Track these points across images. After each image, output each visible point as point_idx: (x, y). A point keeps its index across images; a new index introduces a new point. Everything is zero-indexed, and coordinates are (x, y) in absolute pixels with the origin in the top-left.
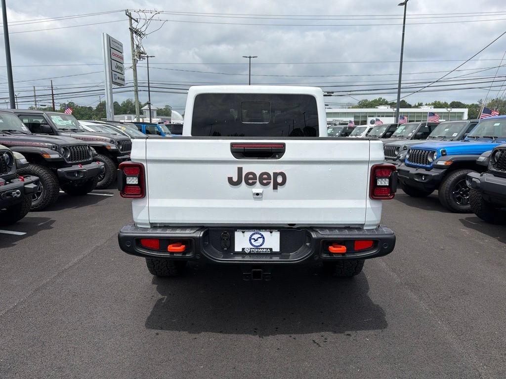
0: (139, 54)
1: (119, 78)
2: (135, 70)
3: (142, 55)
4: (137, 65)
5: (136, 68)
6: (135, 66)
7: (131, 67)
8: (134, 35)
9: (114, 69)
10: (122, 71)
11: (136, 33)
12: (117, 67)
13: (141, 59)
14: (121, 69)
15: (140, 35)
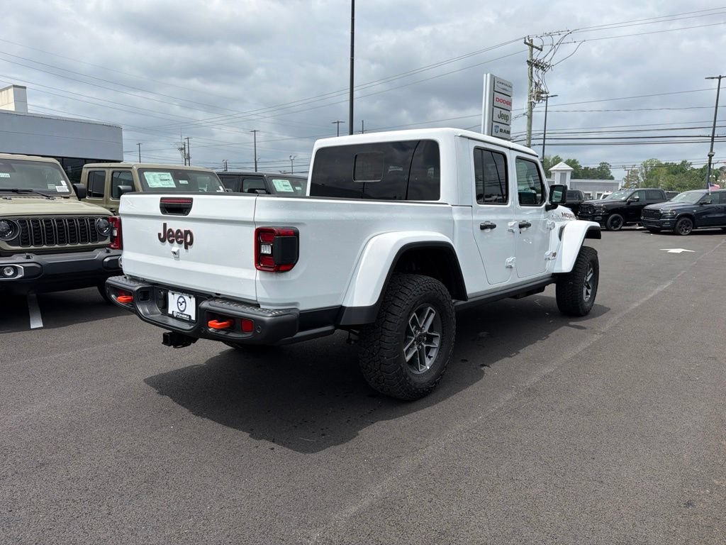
0: (539, 95)
1: (501, 130)
2: (530, 117)
3: (542, 95)
4: (533, 110)
5: (531, 114)
6: (531, 111)
7: (524, 114)
8: (534, 68)
9: (496, 119)
10: (507, 120)
11: (536, 65)
12: (501, 116)
13: (541, 101)
14: (507, 118)
15: (543, 68)
